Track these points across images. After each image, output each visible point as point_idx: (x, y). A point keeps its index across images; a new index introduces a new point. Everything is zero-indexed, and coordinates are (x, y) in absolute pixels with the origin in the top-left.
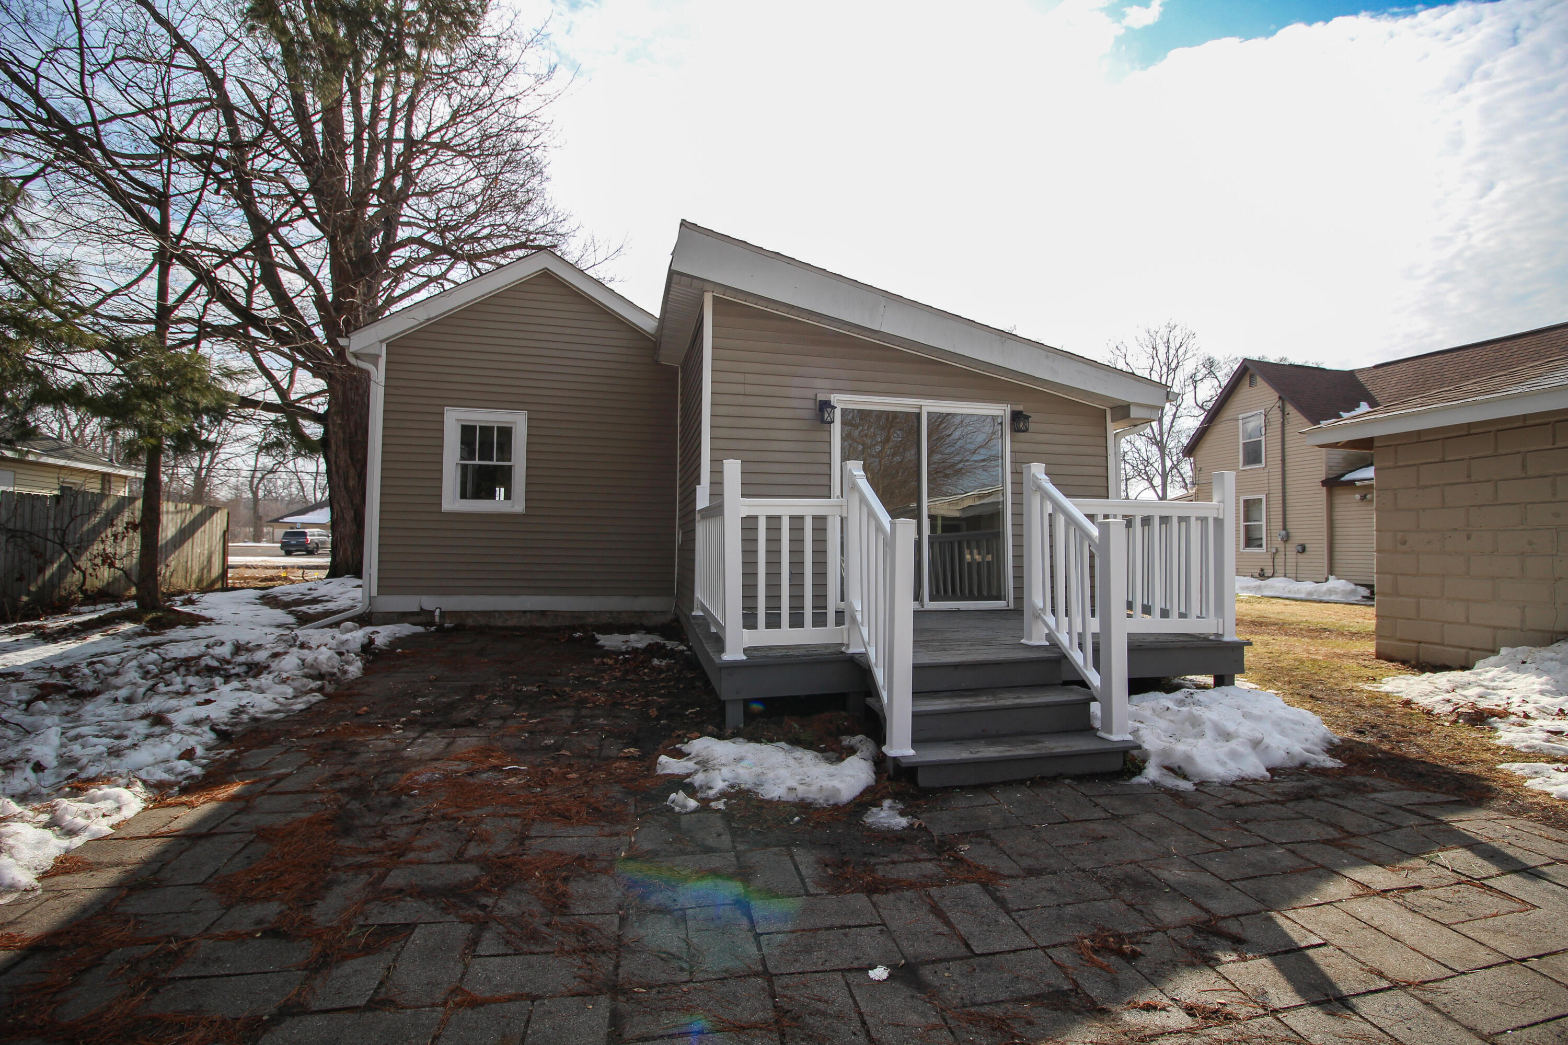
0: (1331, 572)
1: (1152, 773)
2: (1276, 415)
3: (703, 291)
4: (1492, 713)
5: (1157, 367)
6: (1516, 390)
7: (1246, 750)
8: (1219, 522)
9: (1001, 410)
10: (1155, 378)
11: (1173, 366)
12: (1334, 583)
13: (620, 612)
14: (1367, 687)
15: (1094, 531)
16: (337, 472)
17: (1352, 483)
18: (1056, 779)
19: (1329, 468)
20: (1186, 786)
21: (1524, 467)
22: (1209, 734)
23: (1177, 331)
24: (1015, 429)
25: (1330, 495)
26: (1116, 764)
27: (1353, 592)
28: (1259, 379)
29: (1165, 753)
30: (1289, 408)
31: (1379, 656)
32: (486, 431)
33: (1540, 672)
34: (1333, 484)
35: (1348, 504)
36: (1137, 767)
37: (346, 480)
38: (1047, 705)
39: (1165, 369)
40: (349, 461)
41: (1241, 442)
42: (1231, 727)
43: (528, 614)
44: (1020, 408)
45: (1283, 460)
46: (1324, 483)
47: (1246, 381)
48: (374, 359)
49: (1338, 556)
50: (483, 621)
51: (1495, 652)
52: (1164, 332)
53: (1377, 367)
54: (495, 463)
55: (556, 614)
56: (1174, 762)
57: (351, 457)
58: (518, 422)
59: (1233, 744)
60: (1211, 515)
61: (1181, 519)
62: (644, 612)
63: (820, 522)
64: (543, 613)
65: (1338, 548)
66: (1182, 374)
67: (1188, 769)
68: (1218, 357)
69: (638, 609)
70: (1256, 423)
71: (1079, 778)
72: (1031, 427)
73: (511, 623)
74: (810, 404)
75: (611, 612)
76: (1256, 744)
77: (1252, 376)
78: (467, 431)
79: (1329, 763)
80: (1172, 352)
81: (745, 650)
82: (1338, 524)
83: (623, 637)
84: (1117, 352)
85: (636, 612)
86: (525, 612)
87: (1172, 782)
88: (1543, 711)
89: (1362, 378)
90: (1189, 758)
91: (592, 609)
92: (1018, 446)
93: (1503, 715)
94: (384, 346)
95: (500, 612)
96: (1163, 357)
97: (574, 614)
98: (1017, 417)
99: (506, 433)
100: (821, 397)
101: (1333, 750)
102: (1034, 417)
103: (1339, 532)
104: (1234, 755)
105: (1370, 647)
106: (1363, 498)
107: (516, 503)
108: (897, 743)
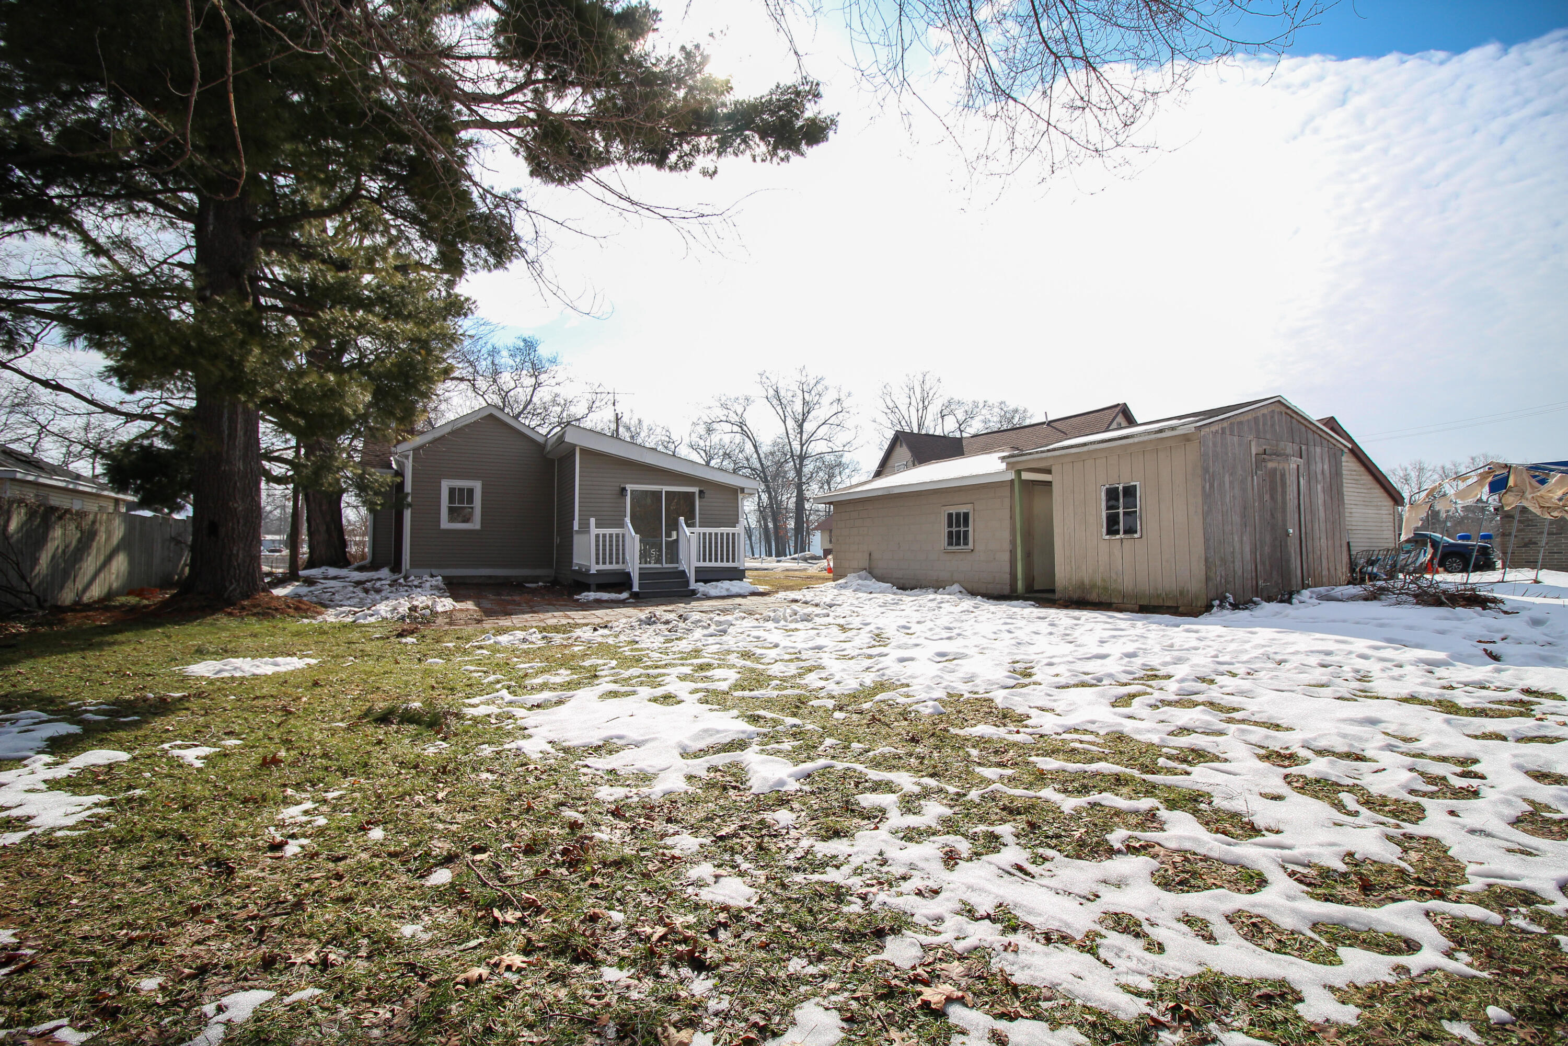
3: (576, 446)
8: (739, 534)
9: (695, 490)
16: (314, 501)
18: (673, 596)
24: (701, 497)
26: (690, 594)
32: (461, 490)
36: (695, 594)
37: (321, 505)
38: (677, 581)
43: (483, 577)
44: (703, 489)
48: (407, 457)
50: (460, 580)
54: (465, 505)
55: (496, 577)
58: (477, 486)
62: (539, 576)
64: (490, 577)
69: (527, 575)
72: (708, 496)
74: (618, 488)
75: (513, 576)
78: (452, 491)
81: (597, 571)
83: (536, 584)
85: (535, 576)
86: (481, 576)
87: (701, 597)
92: (703, 504)
94: (412, 451)
98: (701, 492)
99: (471, 491)
100: (624, 486)
102: (709, 492)
107: (475, 524)
108: (636, 588)
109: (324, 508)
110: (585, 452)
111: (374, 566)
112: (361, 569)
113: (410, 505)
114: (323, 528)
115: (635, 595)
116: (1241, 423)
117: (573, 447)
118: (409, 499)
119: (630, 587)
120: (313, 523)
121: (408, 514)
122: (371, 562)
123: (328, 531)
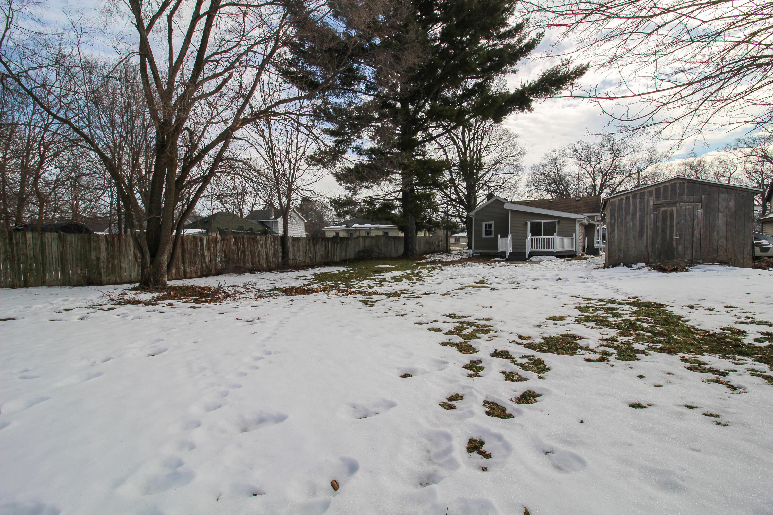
9: (556, 221)
32: (489, 225)
54: (490, 230)
58: (493, 223)
72: (562, 223)
74: (525, 222)
78: (486, 225)
92: (560, 226)
94: (474, 214)
98: (559, 222)
99: (491, 225)
107: (493, 236)
108: (507, 257)
110: (512, 211)
116: (644, 193)
117: (508, 210)
119: (505, 257)
121: (473, 233)
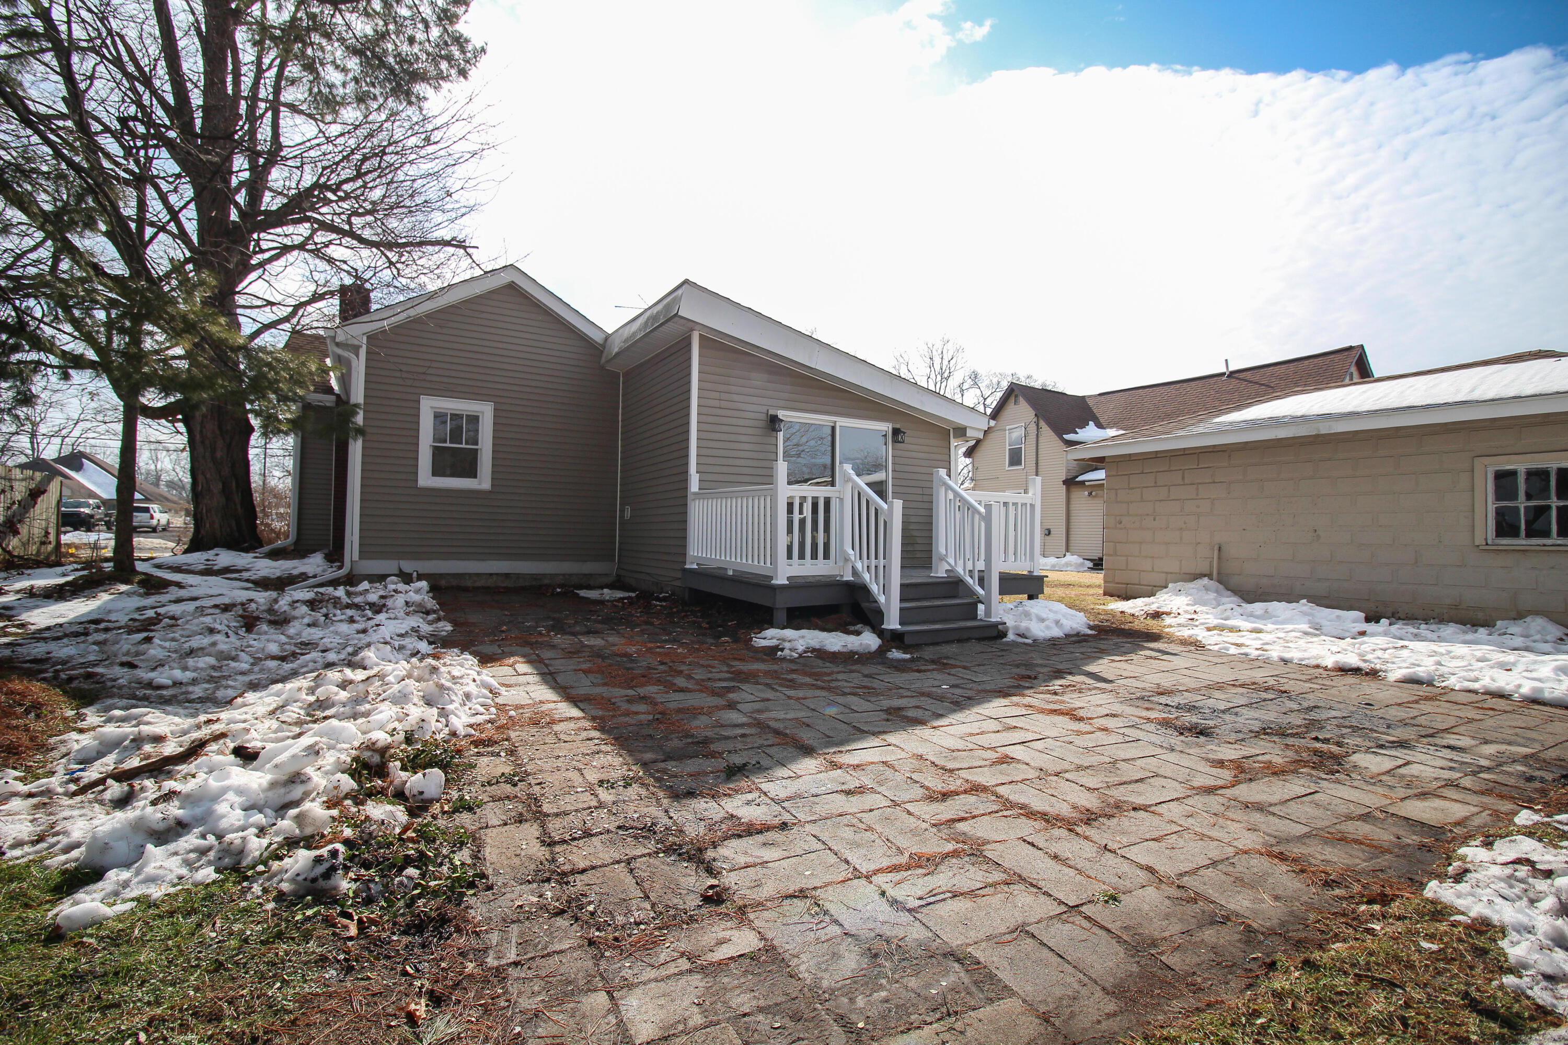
0: (1067, 550)
1: (1011, 637)
2: (1033, 427)
3: (692, 330)
4: (1163, 613)
5: (933, 376)
6: (1181, 433)
7: (1053, 625)
8: (1032, 506)
9: (885, 427)
10: (932, 387)
11: (946, 375)
12: (1070, 558)
13: (570, 575)
14: (1102, 607)
15: (982, 510)
16: (203, 442)
17: (1083, 482)
18: (968, 640)
19: (1068, 471)
20: (1029, 641)
21: (1183, 478)
22: (1034, 619)
23: (949, 346)
24: (895, 441)
25: (1068, 491)
26: (994, 633)
27: (1082, 565)
28: (1021, 399)
29: (1016, 627)
30: (1042, 424)
31: (1105, 594)
32: (456, 417)
33: (1187, 594)
34: (1071, 483)
35: (1080, 496)
36: (1004, 634)
37: (213, 451)
38: (958, 605)
39: (939, 378)
40: (218, 432)
41: (1008, 448)
42: (1044, 616)
43: (495, 578)
44: (898, 426)
45: (1037, 464)
46: (1065, 482)
47: (1012, 400)
48: (356, 349)
49: (1073, 537)
50: (454, 582)
51: (1166, 587)
52: (939, 345)
53: (1100, 395)
54: (464, 446)
56: (1021, 633)
57: (220, 428)
58: (486, 411)
59: (1047, 623)
60: (1029, 502)
61: (1014, 504)
62: (591, 575)
63: (827, 502)
64: (507, 575)
65: (1072, 532)
66: (954, 382)
67: (1028, 634)
68: (981, 371)
69: (586, 572)
70: (1019, 433)
71: (980, 639)
72: (907, 439)
73: (479, 584)
74: (763, 417)
75: (564, 575)
76: (1057, 622)
77: (1016, 396)
78: (439, 417)
79: (1090, 632)
80: (945, 362)
81: (788, 578)
82: (1073, 513)
83: (600, 592)
84: (901, 360)
85: (585, 575)
86: (491, 575)
87: (1020, 640)
88: (1186, 612)
89: (1090, 403)
90: (1028, 629)
91: (547, 572)
92: (899, 453)
93: (1168, 614)
94: (365, 338)
95: (470, 575)
96: (937, 367)
97: (534, 577)
98: (896, 432)
99: (474, 420)
100: (771, 412)
101: (1091, 628)
102: (908, 432)
103: (1073, 519)
104: (1048, 628)
105: (1101, 592)
106: (1090, 494)
107: (483, 481)
108: (892, 623)
109: (219, 454)
111: (299, 550)
112: (275, 555)
113: (360, 431)
114: (217, 487)
115: (894, 639)
118: (359, 419)
120: (200, 478)
121: (356, 449)
122: (297, 542)
123: (225, 491)
